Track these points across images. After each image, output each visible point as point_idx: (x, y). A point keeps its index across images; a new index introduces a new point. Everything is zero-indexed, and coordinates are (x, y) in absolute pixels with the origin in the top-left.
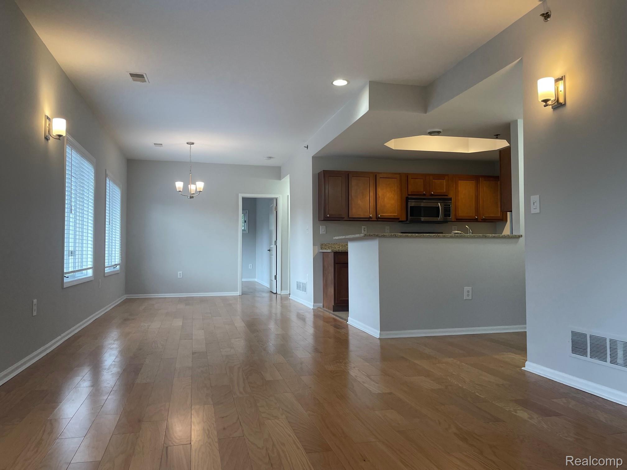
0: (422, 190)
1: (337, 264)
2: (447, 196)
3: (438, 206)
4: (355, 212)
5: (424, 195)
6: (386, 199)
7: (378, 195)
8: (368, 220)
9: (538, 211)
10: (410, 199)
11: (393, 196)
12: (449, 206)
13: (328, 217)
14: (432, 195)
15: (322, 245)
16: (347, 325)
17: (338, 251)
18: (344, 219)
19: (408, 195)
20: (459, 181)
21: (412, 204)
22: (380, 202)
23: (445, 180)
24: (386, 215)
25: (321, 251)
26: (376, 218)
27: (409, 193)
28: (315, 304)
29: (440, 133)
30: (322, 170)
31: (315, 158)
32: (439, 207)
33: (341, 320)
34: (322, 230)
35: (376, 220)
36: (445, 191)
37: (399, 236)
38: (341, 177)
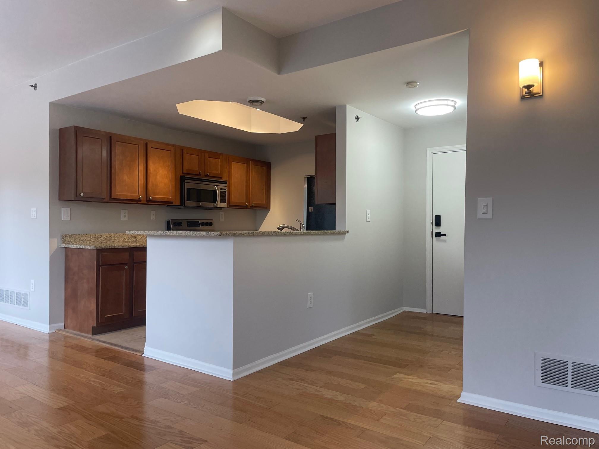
0: (198, 169)
1: (102, 265)
2: (221, 178)
3: (214, 190)
4: (119, 191)
5: (200, 175)
6: (158, 177)
7: (150, 170)
8: (137, 202)
9: (489, 216)
10: (187, 178)
11: (167, 173)
12: (224, 191)
13: (82, 197)
14: (207, 176)
15: (64, 237)
16: (143, 358)
17: (104, 248)
18: (104, 201)
19: (183, 173)
20: (232, 162)
21: (188, 185)
22: (151, 180)
23: (220, 160)
24: (159, 197)
25: (64, 246)
26: (147, 201)
27: (184, 172)
28: (52, 325)
29: (262, 103)
30: (73, 125)
31: (55, 106)
32: (216, 191)
33: (126, 351)
34: (64, 213)
35: (146, 203)
36: (220, 173)
37: (256, 234)
38: (100, 140)
